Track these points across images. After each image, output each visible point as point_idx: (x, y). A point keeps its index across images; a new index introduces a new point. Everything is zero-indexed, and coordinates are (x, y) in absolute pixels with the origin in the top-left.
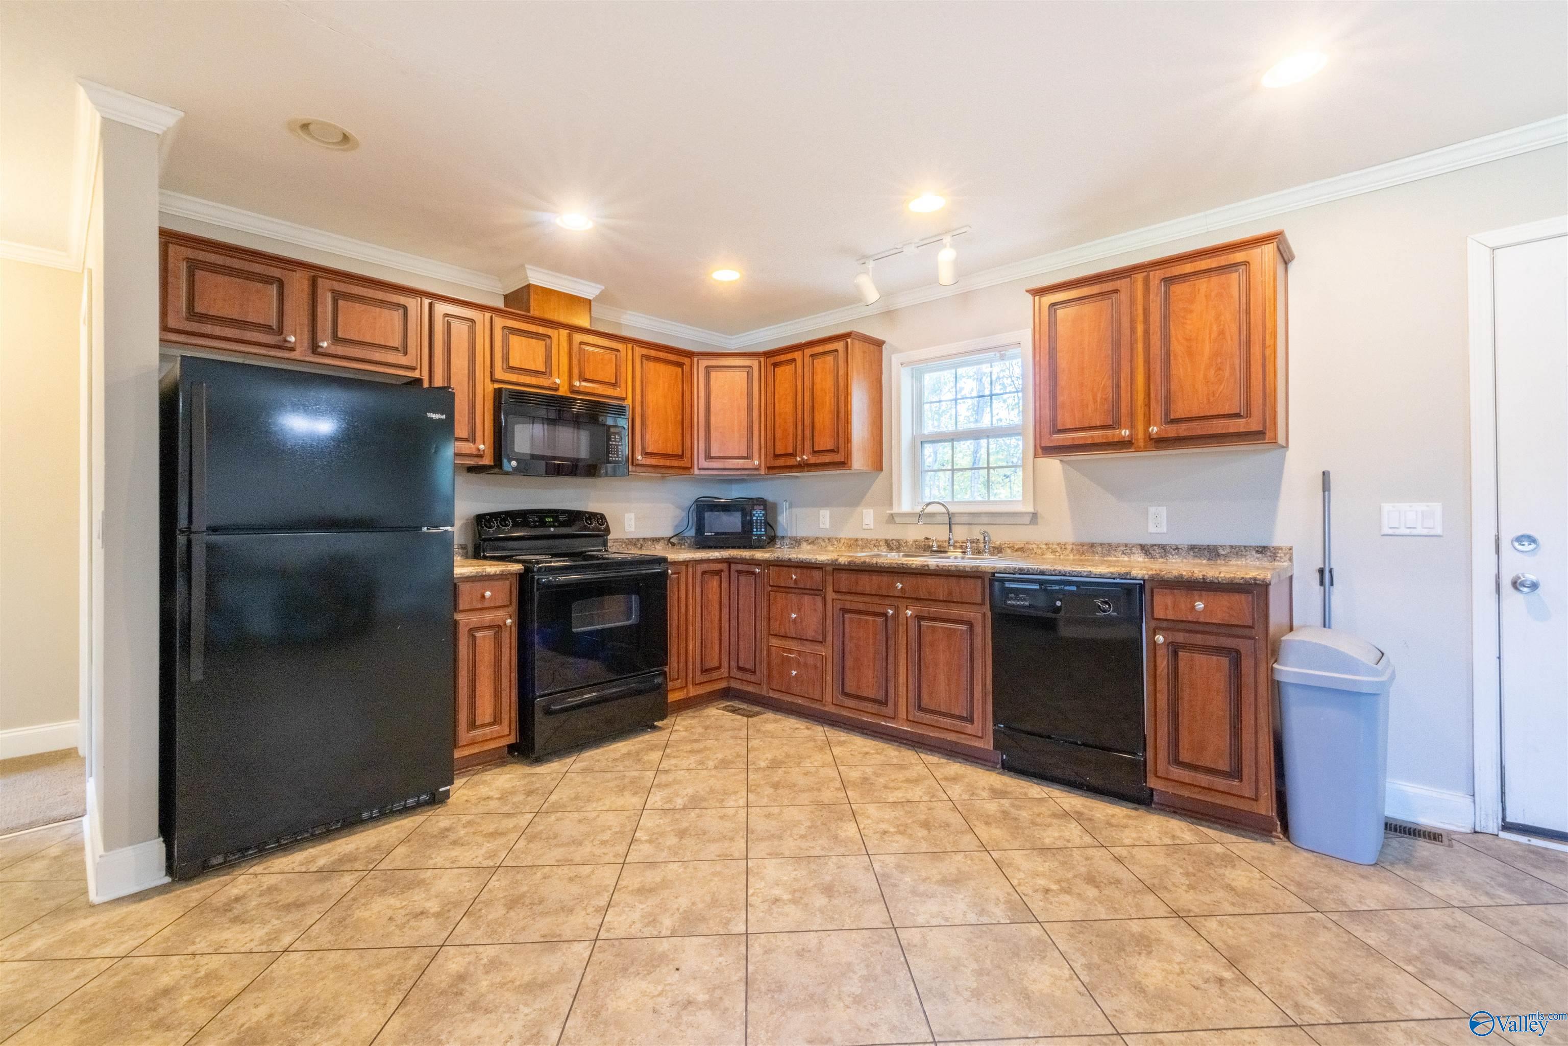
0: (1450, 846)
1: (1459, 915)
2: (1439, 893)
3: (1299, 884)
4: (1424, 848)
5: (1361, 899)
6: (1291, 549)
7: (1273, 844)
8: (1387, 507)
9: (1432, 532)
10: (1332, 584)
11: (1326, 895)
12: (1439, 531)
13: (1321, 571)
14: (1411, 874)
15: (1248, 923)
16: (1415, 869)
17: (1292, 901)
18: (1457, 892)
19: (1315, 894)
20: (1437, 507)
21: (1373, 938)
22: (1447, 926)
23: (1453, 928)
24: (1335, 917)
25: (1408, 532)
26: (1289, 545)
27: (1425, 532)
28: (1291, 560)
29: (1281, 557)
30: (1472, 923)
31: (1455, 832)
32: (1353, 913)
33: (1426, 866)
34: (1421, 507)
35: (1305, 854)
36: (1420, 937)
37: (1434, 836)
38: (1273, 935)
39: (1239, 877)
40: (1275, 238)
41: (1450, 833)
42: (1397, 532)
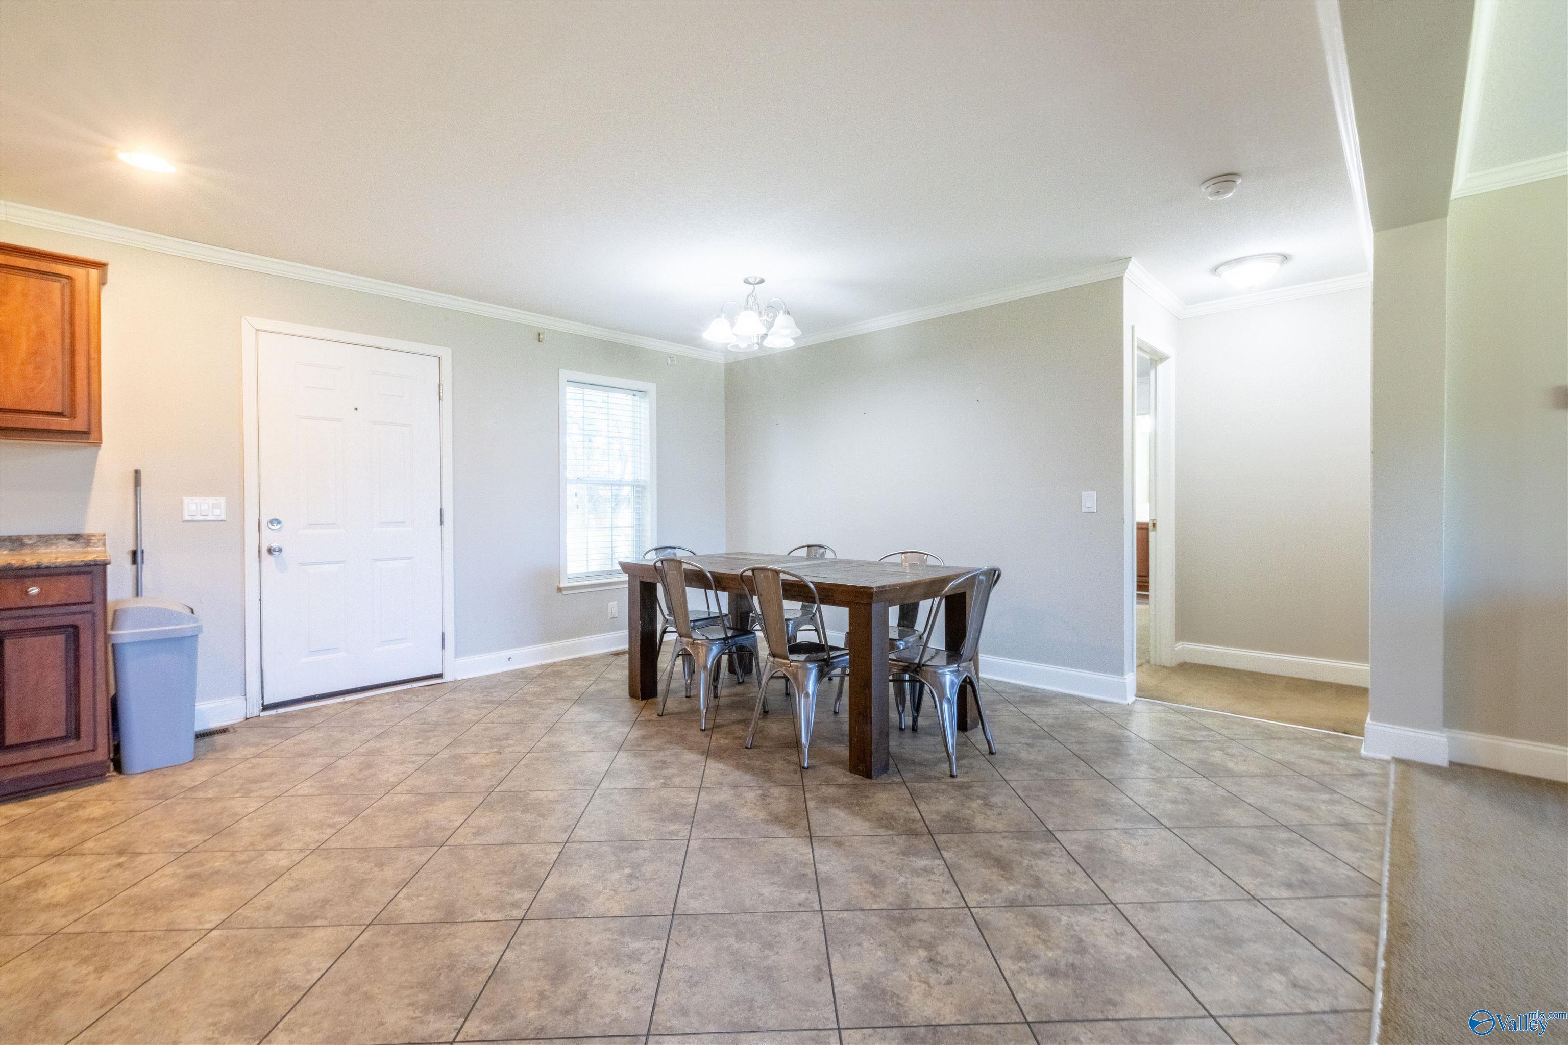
0: (235, 732)
1: (254, 761)
2: (239, 756)
3: (145, 793)
4: (219, 739)
5: (193, 780)
6: (104, 535)
7: (110, 781)
8: (186, 500)
9: (220, 518)
10: (143, 562)
11: (168, 789)
12: (223, 517)
13: (134, 553)
14: (218, 754)
15: (120, 829)
16: (219, 751)
17: (144, 803)
18: (249, 751)
19: (160, 792)
20: (222, 501)
21: (211, 794)
22: (250, 768)
23: (253, 767)
24: (181, 796)
25: (202, 518)
26: (102, 532)
27: (214, 518)
28: (104, 545)
29: (95, 543)
30: (261, 761)
31: (234, 724)
32: (193, 789)
33: (225, 747)
34: (211, 500)
35: (140, 776)
36: (237, 780)
37: (224, 731)
38: (143, 825)
39: (95, 811)
40: (100, 266)
41: (232, 726)
42: (195, 518)
